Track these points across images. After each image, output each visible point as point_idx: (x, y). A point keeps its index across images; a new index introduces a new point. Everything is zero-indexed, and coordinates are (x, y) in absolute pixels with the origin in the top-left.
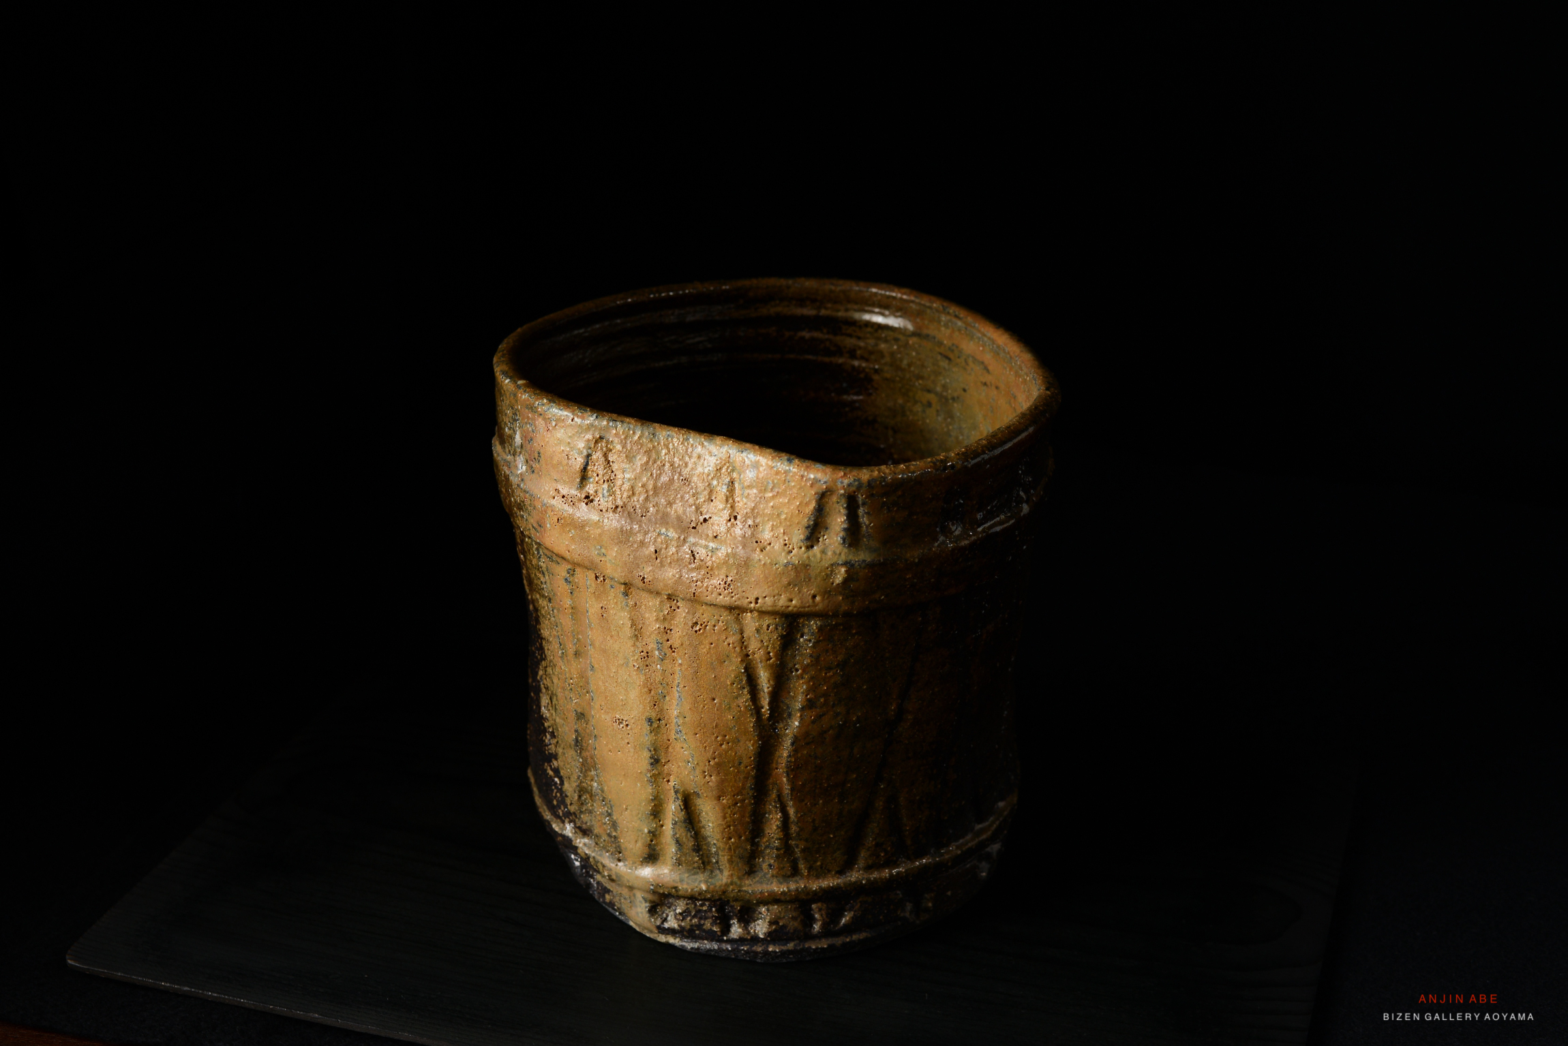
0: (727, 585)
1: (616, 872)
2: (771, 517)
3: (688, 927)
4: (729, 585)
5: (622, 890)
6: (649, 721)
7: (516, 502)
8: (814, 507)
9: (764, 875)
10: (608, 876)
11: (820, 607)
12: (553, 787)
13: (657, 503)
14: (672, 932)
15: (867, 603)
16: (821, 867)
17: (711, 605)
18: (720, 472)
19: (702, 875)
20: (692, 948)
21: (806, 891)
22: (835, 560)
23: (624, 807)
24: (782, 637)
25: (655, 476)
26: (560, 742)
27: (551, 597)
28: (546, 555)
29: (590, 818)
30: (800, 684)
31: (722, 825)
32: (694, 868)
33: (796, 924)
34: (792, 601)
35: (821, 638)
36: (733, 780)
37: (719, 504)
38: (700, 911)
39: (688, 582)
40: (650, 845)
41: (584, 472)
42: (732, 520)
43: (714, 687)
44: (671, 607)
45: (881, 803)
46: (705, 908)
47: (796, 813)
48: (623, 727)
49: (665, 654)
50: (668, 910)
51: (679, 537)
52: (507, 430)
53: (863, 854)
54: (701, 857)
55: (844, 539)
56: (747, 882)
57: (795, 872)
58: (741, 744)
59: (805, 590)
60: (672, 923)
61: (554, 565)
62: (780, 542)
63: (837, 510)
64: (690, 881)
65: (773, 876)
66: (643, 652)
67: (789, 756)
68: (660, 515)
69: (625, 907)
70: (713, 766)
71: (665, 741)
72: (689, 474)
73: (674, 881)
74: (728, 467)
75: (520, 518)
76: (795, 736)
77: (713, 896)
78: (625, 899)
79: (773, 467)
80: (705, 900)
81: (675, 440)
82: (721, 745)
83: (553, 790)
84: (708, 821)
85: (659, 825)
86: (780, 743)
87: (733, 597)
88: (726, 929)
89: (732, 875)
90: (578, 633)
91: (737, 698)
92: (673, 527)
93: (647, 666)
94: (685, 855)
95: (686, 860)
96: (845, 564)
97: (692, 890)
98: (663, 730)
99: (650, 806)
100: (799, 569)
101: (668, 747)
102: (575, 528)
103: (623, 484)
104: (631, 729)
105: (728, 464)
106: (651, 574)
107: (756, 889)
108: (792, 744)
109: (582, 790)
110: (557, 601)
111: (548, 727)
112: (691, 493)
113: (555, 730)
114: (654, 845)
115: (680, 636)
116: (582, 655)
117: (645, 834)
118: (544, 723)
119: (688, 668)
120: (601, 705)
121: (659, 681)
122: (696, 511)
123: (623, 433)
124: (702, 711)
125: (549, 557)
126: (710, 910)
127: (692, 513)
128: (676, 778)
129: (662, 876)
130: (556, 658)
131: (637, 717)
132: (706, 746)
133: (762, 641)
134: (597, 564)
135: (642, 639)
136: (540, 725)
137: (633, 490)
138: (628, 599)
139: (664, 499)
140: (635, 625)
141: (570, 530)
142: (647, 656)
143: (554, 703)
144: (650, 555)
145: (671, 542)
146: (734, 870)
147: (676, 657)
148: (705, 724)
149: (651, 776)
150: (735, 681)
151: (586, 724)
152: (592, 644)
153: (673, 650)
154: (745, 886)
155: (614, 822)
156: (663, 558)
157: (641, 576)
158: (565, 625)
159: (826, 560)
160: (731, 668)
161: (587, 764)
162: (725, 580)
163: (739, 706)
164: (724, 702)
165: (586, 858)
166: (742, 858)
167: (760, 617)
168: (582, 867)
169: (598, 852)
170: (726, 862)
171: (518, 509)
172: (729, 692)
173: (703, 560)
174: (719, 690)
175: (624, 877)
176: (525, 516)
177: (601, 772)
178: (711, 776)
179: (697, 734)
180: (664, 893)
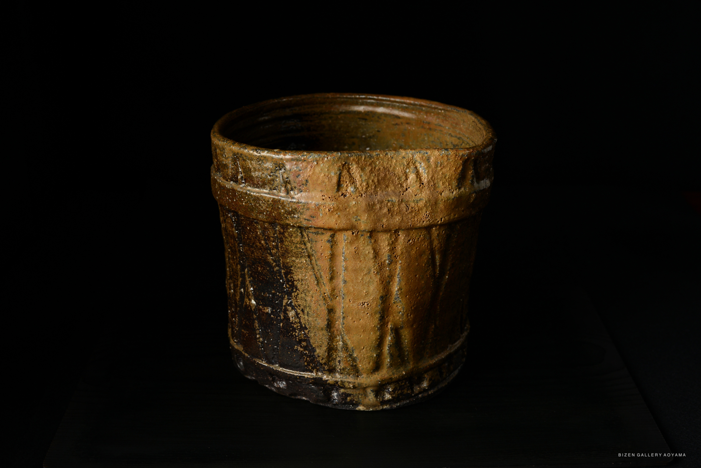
1: (358, 383)
2: (441, 179)
3: (397, 396)
4: (428, 216)
5: (360, 391)
6: (382, 298)
7: (286, 211)
8: (462, 169)
9: (426, 357)
10: (353, 386)
12: (304, 356)
13: (381, 188)
14: (388, 402)
17: (418, 228)
18: (409, 165)
19: (401, 368)
20: (397, 406)
22: (470, 192)
23: (362, 347)
24: (447, 235)
25: (377, 175)
27: (311, 255)
28: (312, 232)
29: (335, 362)
30: (450, 257)
31: (412, 339)
32: (398, 365)
33: (437, 377)
34: (455, 215)
35: (460, 231)
36: (420, 314)
37: (412, 180)
38: (401, 386)
39: (407, 220)
40: (376, 362)
41: (339, 183)
42: (422, 185)
43: (417, 269)
44: (395, 236)
46: (403, 384)
47: (439, 322)
48: (365, 306)
49: (392, 261)
50: (383, 392)
51: (399, 200)
54: (401, 359)
56: (420, 364)
57: (436, 353)
58: (426, 294)
59: (460, 209)
60: (388, 396)
61: (318, 236)
62: (448, 189)
63: (470, 168)
64: (397, 373)
65: (429, 357)
66: (379, 263)
67: (443, 294)
68: (384, 192)
69: (361, 399)
70: (412, 310)
71: (388, 305)
72: (393, 170)
73: (390, 375)
74: (412, 162)
75: (290, 219)
76: (446, 283)
77: (407, 376)
78: (361, 395)
79: (439, 155)
80: (404, 379)
82: (418, 297)
83: (304, 358)
84: (405, 339)
85: (381, 350)
86: (440, 289)
87: (430, 221)
88: (413, 390)
89: (414, 363)
90: (333, 267)
91: (426, 272)
93: (381, 270)
94: (394, 360)
95: (394, 363)
96: (473, 192)
97: (399, 376)
98: (388, 301)
99: (377, 342)
100: (457, 199)
101: (389, 309)
102: (341, 211)
103: (362, 183)
104: (370, 305)
105: (412, 160)
106: (387, 222)
107: (424, 366)
108: (445, 288)
109: (330, 350)
110: (317, 255)
111: (298, 326)
112: (397, 179)
113: (307, 326)
114: (379, 361)
115: (401, 249)
116: (335, 278)
117: (375, 357)
118: (293, 326)
119: (404, 264)
120: (350, 300)
121: (388, 276)
122: (401, 186)
123: (356, 159)
124: (410, 284)
125: (315, 233)
126: (405, 384)
127: (399, 187)
128: (391, 323)
129: (384, 375)
130: (310, 288)
131: (375, 298)
132: (411, 301)
133: (439, 240)
134: (355, 226)
135: (379, 257)
136: (288, 328)
137: (368, 185)
138: (371, 239)
139: (384, 184)
140: (375, 251)
141: (336, 213)
142: (382, 265)
143: (306, 312)
144: (386, 213)
145: (395, 204)
146: (414, 360)
147: (398, 260)
148: (411, 290)
149: (379, 326)
150: (427, 263)
151: (335, 314)
152: (346, 270)
153: (396, 257)
154: (420, 366)
155: (355, 358)
156: (392, 212)
157: (381, 225)
158: (323, 266)
159: (467, 192)
160: (425, 258)
161: (334, 335)
162: (426, 214)
163: (427, 276)
164: (421, 275)
165: (335, 384)
166: (418, 353)
167: (440, 228)
168: (324, 391)
169: (343, 377)
170: (412, 357)
171: (289, 214)
172: (423, 270)
173: (413, 208)
174: (419, 270)
175: (363, 383)
176: (296, 216)
177: (346, 335)
178: (411, 315)
179: (407, 296)
180: (385, 383)
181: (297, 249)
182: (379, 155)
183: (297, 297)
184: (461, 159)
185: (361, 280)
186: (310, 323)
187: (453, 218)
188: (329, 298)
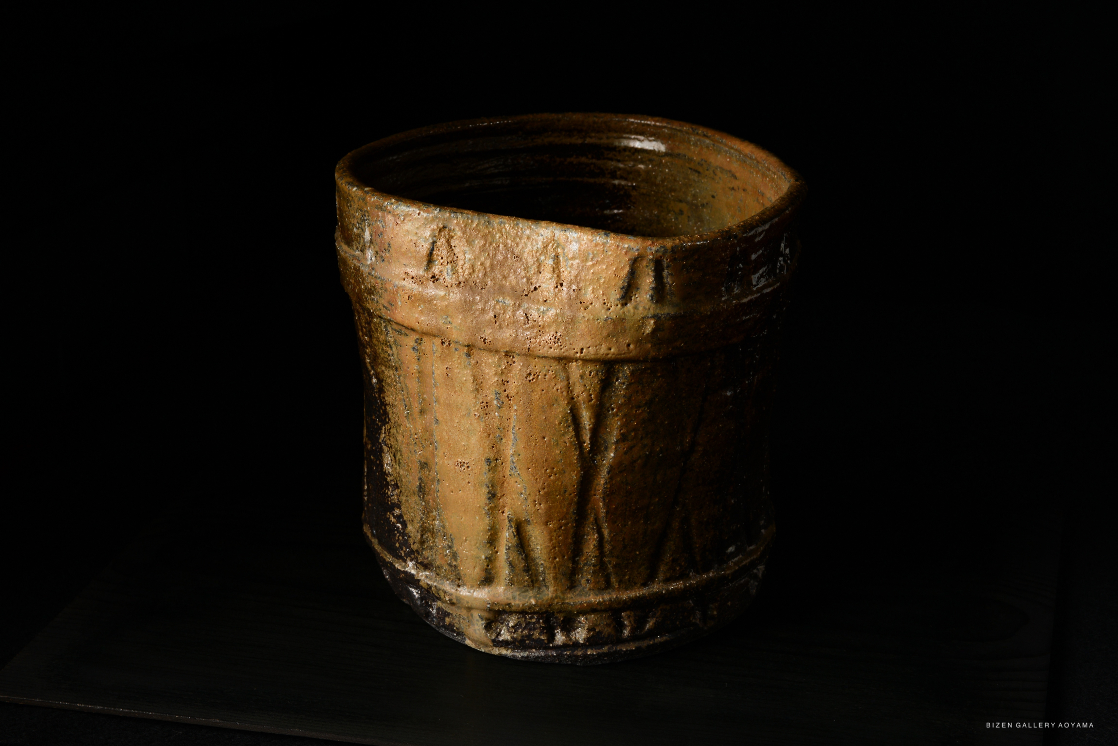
1: (456, 596)
2: (592, 282)
3: (520, 638)
4: (558, 339)
5: (461, 612)
6: (488, 461)
7: (366, 288)
8: (628, 271)
9: (583, 589)
10: (449, 600)
11: (633, 354)
12: (396, 532)
13: (494, 277)
14: (505, 644)
15: (670, 349)
16: (629, 580)
17: (542, 357)
18: (547, 249)
19: (531, 592)
20: (522, 657)
21: (618, 601)
22: (645, 314)
23: (464, 538)
24: (602, 381)
25: (491, 255)
26: (403, 491)
27: (398, 366)
28: (395, 330)
29: (431, 553)
30: (615, 421)
31: (549, 546)
32: (525, 586)
33: (609, 630)
34: (611, 349)
35: (633, 381)
36: (559, 506)
37: (547, 274)
38: (529, 623)
39: (523, 339)
40: (486, 569)
41: (430, 256)
42: (559, 287)
43: (545, 427)
44: (508, 363)
45: (677, 524)
46: (534, 620)
47: (610, 533)
48: (464, 469)
49: (503, 403)
50: (501, 626)
51: (515, 304)
52: (355, 230)
53: (662, 568)
54: (531, 576)
55: (652, 296)
56: (569, 595)
57: (608, 586)
58: (566, 474)
59: (622, 340)
60: (505, 635)
61: (403, 337)
62: (600, 302)
63: (646, 273)
64: (521, 598)
65: (590, 589)
66: (483, 402)
67: (606, 483)
68: (497, 287)
69: (463, 626)
70: (542, 496)
71: (501, 477)
72: (520, 252)
73: (507, 598)
74: (553, 245)
75: (370, 301)
76: (611, 466)
77: (540, 609)
78: (464, 619)
79: (593, 241)
80: (534, 613)
81: (507, 225)
82: (550, 476)
83: (395, 535)
84: (537, 544)
85: (494, 551)
86: (598, 473)
87: (561, 349)
88: (552, 637)
89: (556, 590)
90: (423, 394)
91: (563, 435)
92: (509, 296)
93: (487, 414)
94: (517, 575)
95: (518, 579)
96: (653, 317)
97: (523, 605)
98: (500, 468)
99: (487, 535)
100: (616, 322)
101: (503, 483)
102: (424, 302)
103: (465, 263)
104: (472, 470)
105: (553, 242)
106: (492, 335)
107: (577, 601)
108: (608, 473)
109: (424, 530)
110: (403, 368)
111: (391, 481)
112: (523, 267)
113: (398, 482)
114: (490, 569)
115: (516, 387)
116: (427, 412)
117: (483, 560)
118: (387, 478)
119: (522, 413)
120: (444, 453)
121: (497, 427)
122: (527, 282)
123: (463, 223)
124: (534, 449)
125: (398, 331)
126: (538, 622)
127: (524, 283)
128: (509, 510)
129: (497, 595)
130: (400, 419)
131: (477, 460)
132: (537, 479)
133: (585, 385)
134: (444, 331)
135: (482, 392)
136: (383, 481)
137: (473, 269)
138: (470, 359)
139: (500, 273)
140: (476, 380)
141: (419, 305)
142: (487, 406)
143: (397, 458)
144: (490, 320)
145: (507, 308)
146: (558, 586)
147: (512, 405)
148: (536, 460)
149: (488, 509)
150: (562, 421)
151: (429, 472)
152: (437, 401)
153: (510, 398)
154: (568, 599)
155: (454, 553)
156: (501, 321)
157: (482, 338)
158: (411, 389)
159: (638, 314)
160: (559, 410)
161: (429, 506)
162: (555, 336)
163: (565, 442)
164: (553, 439)
165: (428, 588)
166: (565, 575)
167: (584, 365)
168: (421, 598)
169: (439, 581)
170: (551, 579)
171: (369, 293)
172: (557, 431)
173: (536, 321)
174: (549, 430)
175: (464, 600)
176: (375, 299)
177: (443, 511)
178: (540, 504)
179: (529, 468)
180: (499, 610)
181: (384, 353)
182: (505, 224)
183: (390, 432)
184: (626, 253)
185: (457, 424)
186: (401, 479)
187: (604, 353)
188: (422, 444)
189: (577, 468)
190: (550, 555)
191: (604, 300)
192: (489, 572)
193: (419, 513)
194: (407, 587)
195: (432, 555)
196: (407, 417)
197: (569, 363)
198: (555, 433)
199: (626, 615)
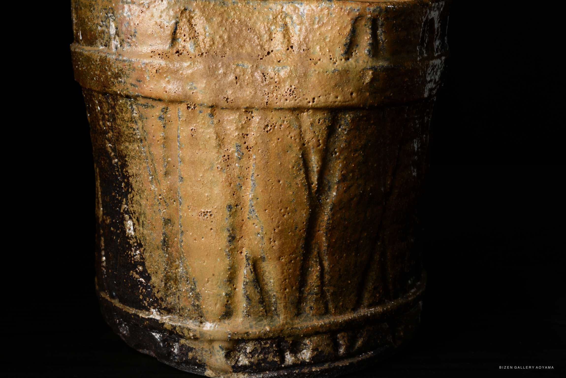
0: (292, 92)
1: (200, 332)
2: (319, 42)
3: (256, 362)
4: (293, 92)
5: (204, 345)
6: (229, 208)
7: (112, 74)
8: (350, 29)
9: (308, 314)
10: (193, 336)
11: (356, 101)
12: (140, 286)
13: (231, 47)
15: (383, 98)
16: (342, 306)
17: (279, 110)
18: (275, 20)
19: (265, 321)
21: (336, 324)
22: (365, 66)
23: (207, 279)
24: (328, 128)
25: (228, 29)
26: (147, 249)
27: (143, 138)
28: (141, 105)
29: (174, 298)
30: (337, 164)
31: (281, 279)
32: (260, 316)
33: (329, 349)
34: (337, 98)
35: (353, 127)
36: (291, 242)
37: (278, 40)
38: (264, 348)
39: (262, 95)
40: (226, 305)
41: (174, 35)
42: (290, 49)
43: (280, 172)
44: (247, 118)
45: (378, 256)
46: (268, 345)
47: (329, 264)
48: (207, 218)
49: (243, 154)
50: (239, 353)
51: (253, 66)
52: (99, 28)
53: (367, 296)
54: (265, 307)
55: (369, 51)
56: (296, 321)
57: (327, 312)
58: (297, 213)
59: (346, 89)
60: (244, 361)
61: (149, 110)
62: (327, 58)
63: (365, 31)
64: (257, 326)
65: (313, 315)
66: (224, 156)
67: (329, 219)
68: (235, 54)
69: (206, 357)
70: (277, 233)
71: (240, 221)
72: (253, 25)
73: (245, 328)
74: (282, 16)
75: (117, 84)
76: (333, 203)
77: (274, 335)
78: (206, 352)
79: (319, 7)
80: (269, 339)
82: (284, 216)
83: (139, 288)
84: (270, 278)
85: (233, 288)
86: (322, 210)
87: (296, 100)
88: (283, 359)
89: (286, 317)
90: (168, 157)
91: (296, 178)
92: (247, 60)
93: (228, 166)
94: (253, 307)
95: (254, 311)
96: (372, 68)
97: (259, 332)
98: (239, 214)
99: (227, 274)
100: (342, 74)
101: (242, 226)
102: (171, 73)
103: (205, 37)
104: (214, 217)
105: (281, 14)
106: (233, 94)
107: (303, 326)
108: (331, 210)
109: (168, 279)
110: (149, 138)
111: (134, 243)
112: (256, 37)
113: (142, 242)
114: (230, 304)
115: (255, 138)
116: (171, 173)
117: (223, 297)
118: (129, 242)
119: (260, 161)
120: (188, 206)
121: (237, 176)
122: (261, 48)
124: (270, 192)
125: (144, 105)
126: (272, 347)
127: (259, 50)
128: (247, 250)
129: (236, 326)
130: (144, 186)
131: (219, 207)
132: (273, 218)
133: (315, 132)
134: (190, 97)
135: (224, 147)
136: (125, 245)
137: (213, 41)
138: (213, 118)
139: (237, 44)
140: (219, 137)
141: (166, 77)
142: (228, 158)
143: (141, 221)
144: (232, 81)
145: (246, 70)
146: (287, 314)
147: (251, 154)
148: (272, 202)
149: (229, 251)
150: (295, 165)
151: (172, 227)
152: (182, 161)
153: (249, 149)
154: (296, 325)
155: (197, 294)
156: (241, 82)
157: (225, 98)
158: (156, 155)
159: (359, 66)
160: (292, 156)
161: (172, 257)
162: (290, 89)
163: (297, 184)
164: (287, 182)
165: (172, 329)
166: (293, 303)
167: (314, 114)
168: (164, 341)
169: (182, 321)
170: (282, 308)
171: (116, 78)
172: (290, 175)
173: (272, 78)
174: (283, 174)
175: (207, 333)
176: (123, 81)
177: (186, 259)
178: (275, 241)
179: (266, 210)
180: (238, 339)
181: (129, 130)
182: (237, 3)
183: (132, 200)
184: (348, 14)
185: (201, 178)
186: (145, 238)
187: (332, 101)
188: (165, 202)
189: (307, 206)
190: (282, 286)
191: (330, 56)
192: (228, 306)
193: (163, 264)
194: (150, 333)
195: (174, 300)
196: (151, 182)
197: (301, 113)
198: (289, 176)
199: (341, 336)
